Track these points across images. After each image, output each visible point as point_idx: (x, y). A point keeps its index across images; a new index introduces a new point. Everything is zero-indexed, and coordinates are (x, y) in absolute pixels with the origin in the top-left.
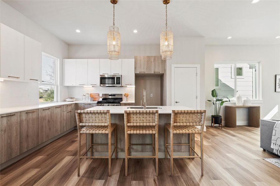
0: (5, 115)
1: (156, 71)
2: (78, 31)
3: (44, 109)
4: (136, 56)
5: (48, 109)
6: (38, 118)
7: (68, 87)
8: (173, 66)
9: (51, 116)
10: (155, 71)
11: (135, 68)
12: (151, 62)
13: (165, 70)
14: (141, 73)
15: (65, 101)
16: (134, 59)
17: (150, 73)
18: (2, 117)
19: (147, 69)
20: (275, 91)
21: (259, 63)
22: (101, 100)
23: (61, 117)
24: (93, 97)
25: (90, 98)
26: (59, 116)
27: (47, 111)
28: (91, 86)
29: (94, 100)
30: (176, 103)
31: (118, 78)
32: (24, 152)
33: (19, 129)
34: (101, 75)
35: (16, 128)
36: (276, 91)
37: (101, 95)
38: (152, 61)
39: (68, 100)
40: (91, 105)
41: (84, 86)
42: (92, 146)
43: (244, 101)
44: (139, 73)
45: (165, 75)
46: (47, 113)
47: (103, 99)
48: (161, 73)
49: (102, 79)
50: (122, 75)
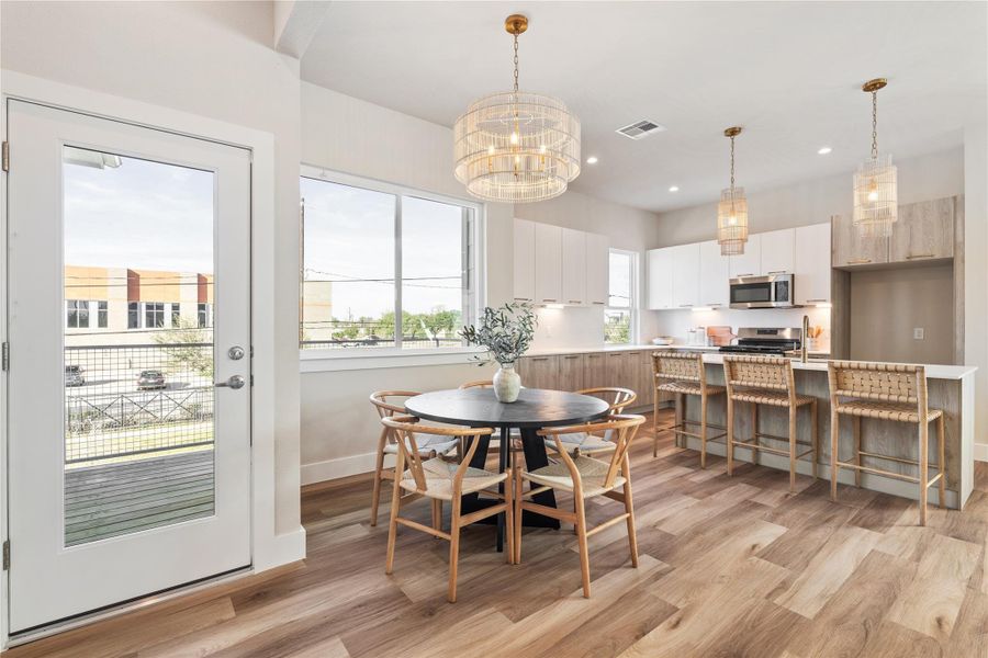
1: (917, 255)
2: (674, 189)
3: (613, 354)
4: (837, 216)
5: (619, 354)
6: (604, 367)
7: (657, 312)
9: (623, 367)
10: (910, 253)
13: (958, 245)
14: (853, 264)
15: (651, 343)
16: (829, 225)
17: (891, 261)
22: (735, 343)
23: (640, 373)
24: (713, 336)
25: (706, 337)
26: (637, 372)
27: (617, 358)
28: (710, 308)
31: (783, 285)
34: (731, 280)
37: (735, 332)
39: (656, 341)
41: (693, 309)
42: (684, 423)
44: (847, 265)
45: (958, 262)
46: (617, 361)
47: (740, 342)
48: (938, 257)
49: (734, 288)
50: (793, 275)
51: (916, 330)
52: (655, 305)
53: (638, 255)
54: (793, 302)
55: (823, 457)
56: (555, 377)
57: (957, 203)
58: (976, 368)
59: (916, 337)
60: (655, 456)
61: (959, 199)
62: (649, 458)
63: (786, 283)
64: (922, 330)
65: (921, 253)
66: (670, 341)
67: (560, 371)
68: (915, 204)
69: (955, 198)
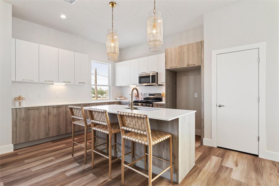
0: (55, 107)
1: (190, 64)
4: (167, 49)
8: (214, 53)
10: (188, 64)
11: (166, 63)
12: (184, 53)
13: (202, 60)
16: (165, 54)
17: (183, 67)
18: (53, 107)
19: (179, 62)
30: (220, 107)
32: (69, 132)
33: (65, 117)
35: (63, 115)
38: (185, 51)
39: (118, 98)
44: (170, 68)
45: (202, 67)
48: (196, 65)
49: (140, 78)
50: (157, 73)
51: (195, 94)
52: (118, 84)
53: (111, 64)
54: (157, 84)
55: (135, 155)
56: (45, 117)
57: (202, 43)
58: (196, 111)
59: (195, 97)
60: (73, 156)
61: (202, 42)
62: (70, 157)
63: (155, 76)
64: (197, 94)
65: (191, 64)
66: (123, 98)
67: (49, 114)
68: (190, 44)
69: (201, 42)
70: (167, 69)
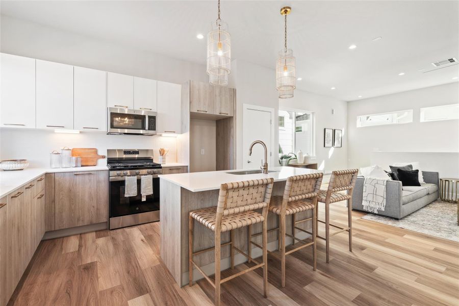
4: (192, 81)
8: (246, 106)
10: (221, 111)
11: (190, 102)
12: (216, 96)
13: (234, 111)
14: (199, 112)
19: (209, 106)
20: (324, 146)
21: (313, 113)
24: (81, 158)
25: (73, 159)
28: (78, 132)
29: (84, 164)
30: (249, 162)
31: (153, 119)
34: (111, 109)
36: (326, 146)
38: (217, 93)
40: (92, 176)
43: (305, 158)
44: (197, 112)
45: (234, 118)
48: (229, 115)
54: (156, 132)
63: (154, 117)
65: (224, 112)
69: (233, 89)
70: (193, 111)
